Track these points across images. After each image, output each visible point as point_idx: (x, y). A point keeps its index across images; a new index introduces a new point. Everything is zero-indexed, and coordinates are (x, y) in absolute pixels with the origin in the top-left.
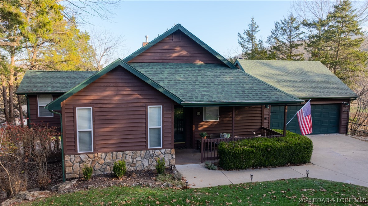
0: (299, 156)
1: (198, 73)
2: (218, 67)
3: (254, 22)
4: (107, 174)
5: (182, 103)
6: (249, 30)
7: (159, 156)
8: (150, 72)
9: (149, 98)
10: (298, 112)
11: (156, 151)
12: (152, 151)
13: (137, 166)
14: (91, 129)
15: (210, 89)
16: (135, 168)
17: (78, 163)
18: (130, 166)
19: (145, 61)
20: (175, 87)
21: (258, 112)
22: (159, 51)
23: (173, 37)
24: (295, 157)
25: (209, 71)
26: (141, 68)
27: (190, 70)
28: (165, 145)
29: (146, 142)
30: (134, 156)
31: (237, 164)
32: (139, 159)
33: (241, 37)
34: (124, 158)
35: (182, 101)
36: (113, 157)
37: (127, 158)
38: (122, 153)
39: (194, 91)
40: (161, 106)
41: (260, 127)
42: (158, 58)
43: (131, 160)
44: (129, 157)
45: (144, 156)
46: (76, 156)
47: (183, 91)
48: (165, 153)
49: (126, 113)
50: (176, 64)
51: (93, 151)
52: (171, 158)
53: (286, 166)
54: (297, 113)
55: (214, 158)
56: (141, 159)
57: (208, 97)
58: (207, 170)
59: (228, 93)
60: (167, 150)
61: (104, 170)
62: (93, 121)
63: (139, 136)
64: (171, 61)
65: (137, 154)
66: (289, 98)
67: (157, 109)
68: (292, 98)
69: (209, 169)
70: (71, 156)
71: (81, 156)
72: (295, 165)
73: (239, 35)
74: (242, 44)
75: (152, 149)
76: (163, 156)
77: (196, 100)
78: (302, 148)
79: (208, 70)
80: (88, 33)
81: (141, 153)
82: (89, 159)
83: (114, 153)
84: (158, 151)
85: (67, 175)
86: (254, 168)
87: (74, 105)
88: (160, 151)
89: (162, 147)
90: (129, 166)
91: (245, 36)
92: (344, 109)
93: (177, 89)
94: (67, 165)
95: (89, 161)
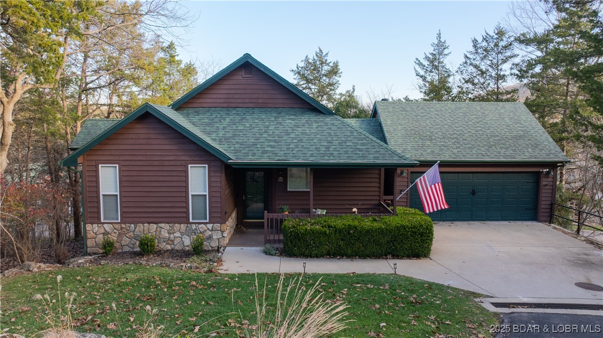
0: (405, 246)
1: (273, 121)
2: (307, 113)
3: (442, 40)
4: (137, 251)
5: (229, 161)
6: (434, 52)
7: (205, 233)
8: (205, 121)
9: (190, 154)
10: (418, 180)
11: (200, 226)
12: (194, 225)
13: (175, 244)
14: (117, 192)
15: (279, 144)
16: (173, 246)
17: (102, 235)
18: (166, 244)
19: (204, 105)
20: (230, 140)
21: (373, 180)
22: (223, 92)
23: (243, 72)
24: (397, 246)
25: (289, 119)
26: (197, 114)
27: (262, 117)
28: (213, 218)
29: (187, 213)
30: (171, 230)
31: (303, 250)
32: (178, 234)
33: (420, 64)
34: (158, 233)
35: (231, 159)
36: (144, 230)
37: (162, 233)
38: (155, 226)
39: (255, 146)
40: (207, 166)
41: (377, 202)
42: (222, 101)
43: (167, 235)
44: (165, 232)
45: (184, 232)
46: (99, 225)
47: (239, 146)
48: (212, 230)
49: (160, 174)
50: (247, 110)
51: (119, 221)
52: (221, 237)
53: (384, 258)
54: (416, 181)
55: (279, 241)
56: (180, 236)
57: (271, 155)
58: (264, 255)
59: (304, 149)
60: (215, 225)
61: (134, 246)
62: (119, 182)
63: (178, 204)
64: (241, 105)
65: (175, 228)
66: (396, 158)
67: (202, 169)
68: (400, 159)
69: (266, 254)
70: (94, 225)
71: (105, 225)
72: (398, 259)
73: (417, 62)
74: (422, 77)
75: (195, 223)
76: (210, 233)
77: (253, 157)
78: (410, 233)
79: (290, 117)
80: (194, 64)
81: (180, 227)
82: (115, 231)
83: (146, 224)
84: (203, 225)
85: (88, 249)
86: (332, 258)
87: (97, 161)
88: (206, 226)
89: (208, 221)
90: (164, 244)
91: (426, 63)
92: (544, 181)
93: (231, 143)
94: (89, 236)
95: (115, 233)
